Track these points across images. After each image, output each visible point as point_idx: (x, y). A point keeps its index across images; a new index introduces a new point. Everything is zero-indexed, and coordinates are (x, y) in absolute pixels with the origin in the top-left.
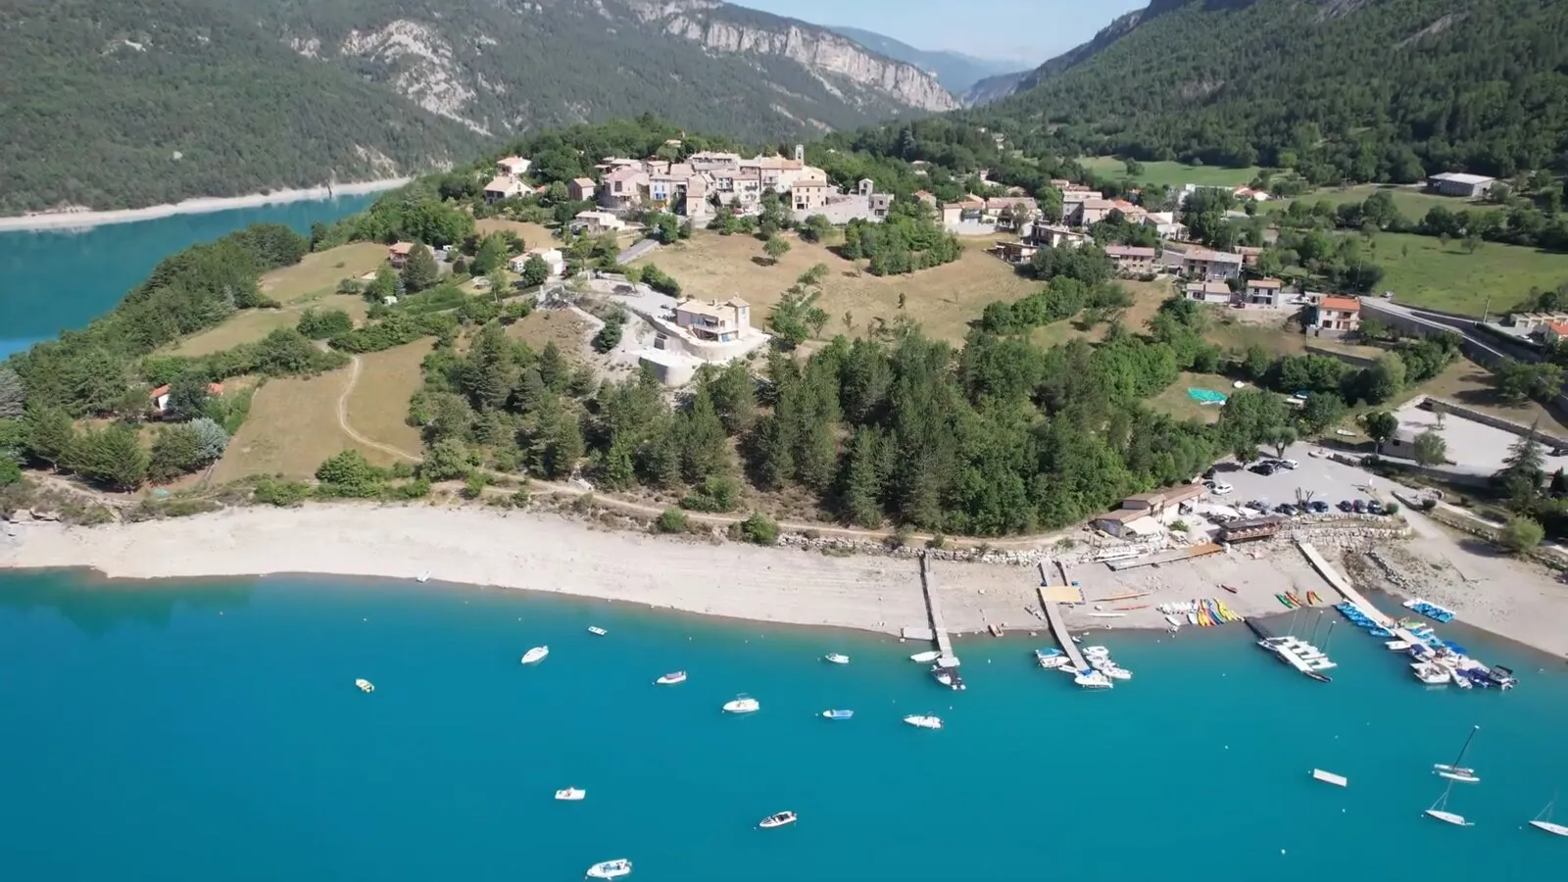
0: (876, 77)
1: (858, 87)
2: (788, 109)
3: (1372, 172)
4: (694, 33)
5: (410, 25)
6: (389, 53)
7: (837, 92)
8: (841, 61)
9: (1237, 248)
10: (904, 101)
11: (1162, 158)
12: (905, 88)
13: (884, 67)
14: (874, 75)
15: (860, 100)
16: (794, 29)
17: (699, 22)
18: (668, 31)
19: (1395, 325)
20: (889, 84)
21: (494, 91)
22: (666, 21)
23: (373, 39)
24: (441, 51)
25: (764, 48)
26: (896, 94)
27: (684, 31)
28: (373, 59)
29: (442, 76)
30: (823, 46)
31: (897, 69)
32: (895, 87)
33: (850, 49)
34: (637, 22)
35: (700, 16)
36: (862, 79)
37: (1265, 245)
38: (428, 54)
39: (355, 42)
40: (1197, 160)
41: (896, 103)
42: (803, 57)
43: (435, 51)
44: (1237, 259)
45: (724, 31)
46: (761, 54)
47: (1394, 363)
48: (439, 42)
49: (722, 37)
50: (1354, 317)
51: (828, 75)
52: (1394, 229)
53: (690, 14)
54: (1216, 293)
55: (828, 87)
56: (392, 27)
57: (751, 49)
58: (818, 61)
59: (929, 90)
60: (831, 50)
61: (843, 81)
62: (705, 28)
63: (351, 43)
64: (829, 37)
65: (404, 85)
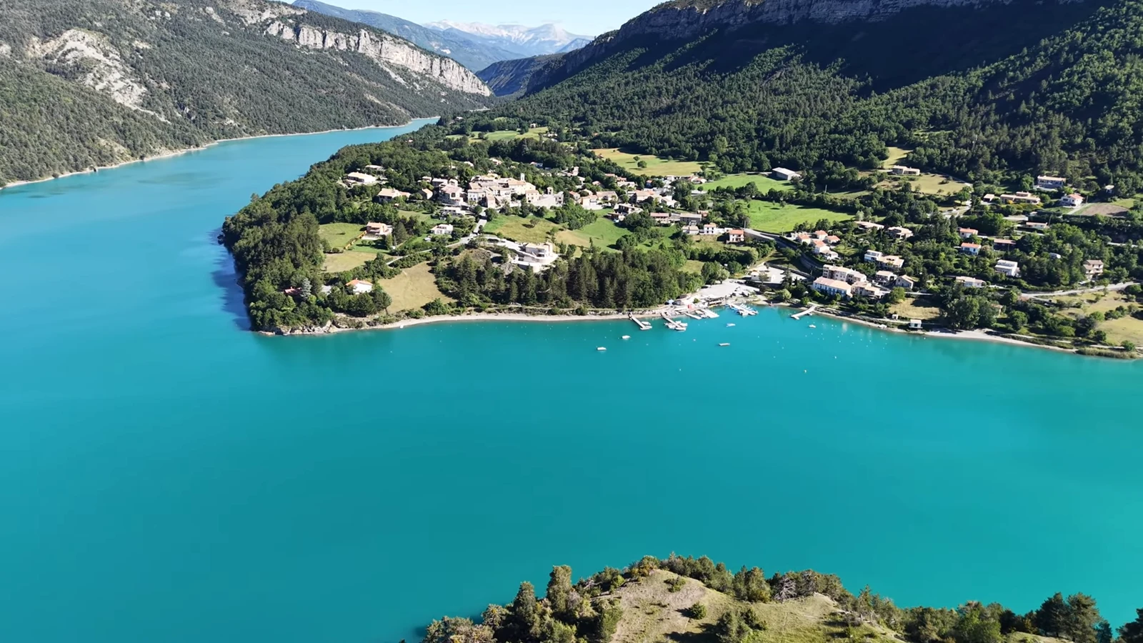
0: (427, 68)
1: (415, 76)
2: (377, 98)
3: (750, 167)
4: (288, 34)
5: (81, 34)
6: (69, 56)
7: (400, 80)
8: (398, 55)
9: (699, 211)
10: (448, 85)
11: (650, 153)
12: (448, 75)
13: (432, 60)
14: (425, 65)
15: (418, 86)
16: (363, 32)
17: (290, 26)
18: (267, 32)
19: (755, 238)
20: (436, 73)
21: (160, 87)
22: (266, 24)
23: (52, 46)
24: (111, 55)
25: (343, 46)
26: (442, 81)
27: (280, 32)
28: (55, 60)
29: (117, 75)
30: (386, 44)
31: (441, 61)
32: (441, 75)
33: (406, 47)
34: (242, 25)
35: (291, 21)
36: (416, 70)
37: (709, 208)
38: (100, 56)
39: (37, 46)
40: (670, 157)
41: (443, 87)
42: (371, 52)
43: (106, 55)
44: (700, 216)
45: (311, 33)
46: (340, 50)
47: (754, 251)
48: (108, 48)
49: (310, 37)
50: (742, 236)
51: (391, 67)
52: (756, 198)
53: (282, 18)
54: (693, 230)
55: (393, 75)
56: (66, 35)
57: (332, 47)
58: (383, 55)
59: (465, 77)
60: (392, 47)
61: (403, 71)
62: (297, 31)
63: (34, 47)
64: (389, 38)
65: (92, 83)
